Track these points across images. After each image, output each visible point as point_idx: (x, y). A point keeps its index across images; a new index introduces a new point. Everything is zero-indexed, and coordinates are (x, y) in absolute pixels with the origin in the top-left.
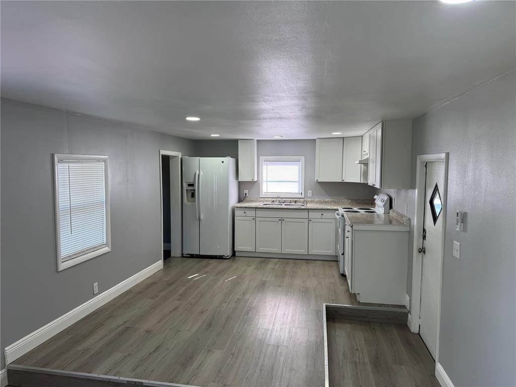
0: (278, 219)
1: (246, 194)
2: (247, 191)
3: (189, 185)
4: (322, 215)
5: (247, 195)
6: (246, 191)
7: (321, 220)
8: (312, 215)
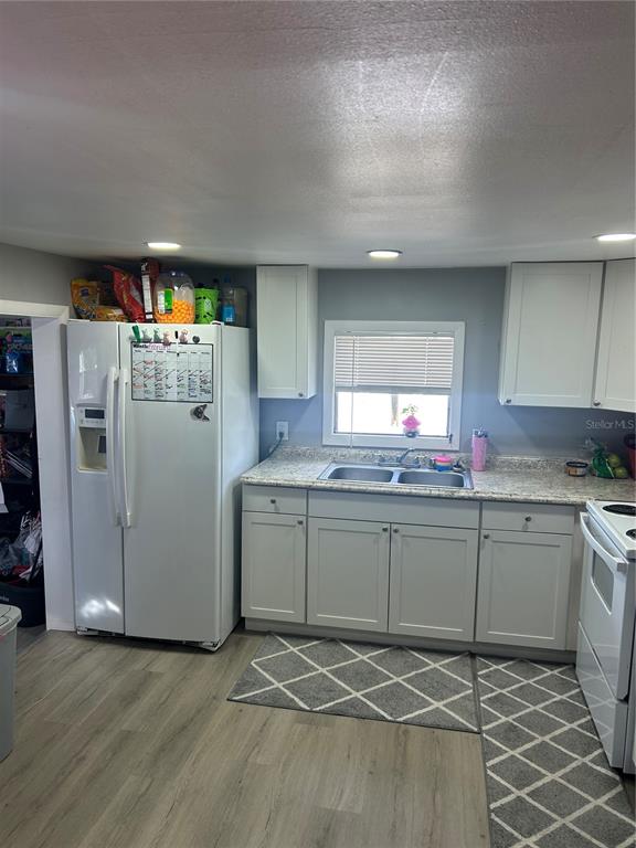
0: (378, 528)
1: (281, 435)
2: (286, 424)
3: (90, 414)
4: (528, 519)
5: (286, 438)
6: (283, 426)
7: (524, 537)
8: (491, 517)
